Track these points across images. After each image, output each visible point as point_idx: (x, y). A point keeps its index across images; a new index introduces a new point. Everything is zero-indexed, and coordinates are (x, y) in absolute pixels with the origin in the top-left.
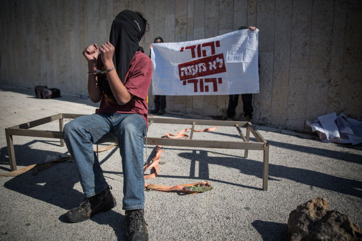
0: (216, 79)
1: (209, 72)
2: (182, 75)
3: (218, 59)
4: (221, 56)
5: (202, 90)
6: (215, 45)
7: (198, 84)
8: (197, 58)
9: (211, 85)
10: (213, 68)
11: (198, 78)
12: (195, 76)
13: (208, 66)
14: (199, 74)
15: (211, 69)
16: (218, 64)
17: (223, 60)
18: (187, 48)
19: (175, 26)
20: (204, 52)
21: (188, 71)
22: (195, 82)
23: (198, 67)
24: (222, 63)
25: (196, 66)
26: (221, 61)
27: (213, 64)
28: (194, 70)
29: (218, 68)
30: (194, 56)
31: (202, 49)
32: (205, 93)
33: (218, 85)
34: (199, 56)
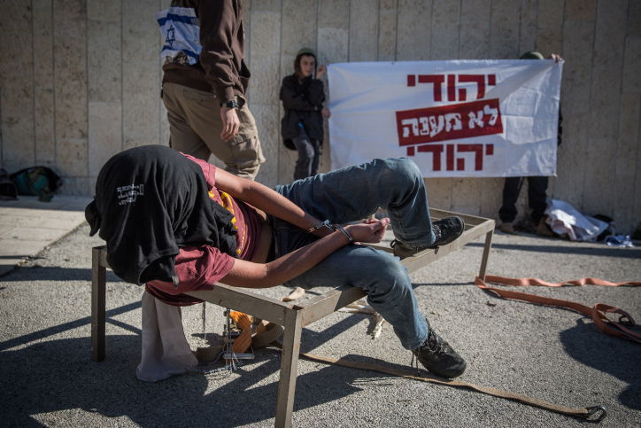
0: (481, 145)
1: (466, 132)
2: (406, 133)
3: (487, 108)
4: (494, 103)
5: (450, 168)
6: (486, 82)
7: (444, 156)
8: (445, 102)
9: (469, 157)
10: (476, 124)
11: (445, 143)
12: (438, 137)
13: (465, 120)
14: (443, 135)
15: (472, 126)
16: (487, 118)
17: (499, 110)
18: (424, 79)
20: (463, 93)
21: (420, 126)
22: (437, 151)
23: (445, 121)
24: (496, 116)
25: (441, 118)
26: (494, 112)
27: (477, 117)
28: (433, 125)
29: (486, 124)
30: (438, 97)
31: (458, 85)
32: (456, 174)
33: (485, 158)
34: (451, 98)
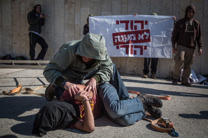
0: (142, 46)
1: (137, 41)
2: (116, 41)
3: (145, 33)
4: (148, 31)
6: (144, 23)
7: (129, 49)
8: (129, 30)
10: (141, 38)
11: (130, 45)
12: (126, 43)
13: (137, 37)
15: (139, 39)
16: (145, 36)
18: (122, 22)
20: (136, 27)
21: (121, 39)
22: (127, 47)
23: (130, 37)
24: (148, 35)
25: (128, 36)
26: (148, 34)
27: (141, 36)
28: (126, 38)
29: (145, 39)
30: (127, 28)
31: (134, 24)
33: (144, 51)
34: (132, 29)
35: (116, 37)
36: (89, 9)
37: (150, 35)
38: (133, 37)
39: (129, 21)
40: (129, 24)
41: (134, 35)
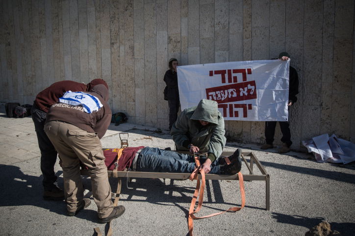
0: (246, 105)
1: (239, 98)
3: (249, 86)
4: (253, 83)
5: (231, 116)
6: (247, 72)
7: (228, 109)
8: (227, 83)
9: (241, 111)
10: (243, 94)
11: (228, 104)
12: (224, 101)
13: (238, 92)
14: (229, 100)
15: (241, 95)
16: (249, 91)
17: (255, 87)
18: (217, 72)
19: (168, 44)
20: (235, 78)
21: (217, 95)
22: (225, 107)
23: (228, 93)
24: (253, 90)
25: (226, 91)
26: (253, 88)
27: (244, 90)
28: (223, 95)
29: (249, 94)
30: (224, 81)
31: (233, 75)
32: (234, 119)
33: (248, 111)
34: (230, 81)
35: (210, 94)
36: (199, 48)
37: (255, 89)
38: (232, 93)
39: (225, 71)
40: (226, 76)
41: (234, 90)
